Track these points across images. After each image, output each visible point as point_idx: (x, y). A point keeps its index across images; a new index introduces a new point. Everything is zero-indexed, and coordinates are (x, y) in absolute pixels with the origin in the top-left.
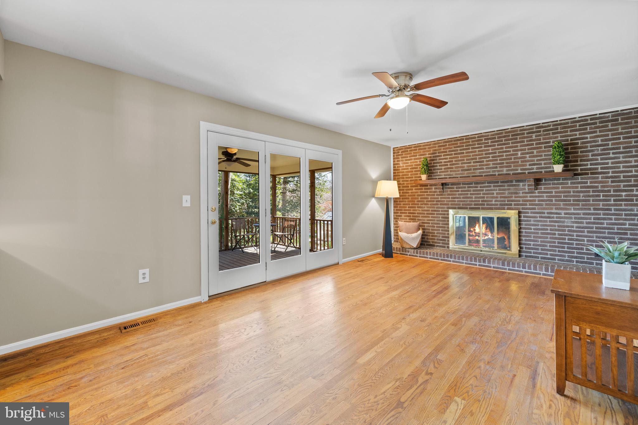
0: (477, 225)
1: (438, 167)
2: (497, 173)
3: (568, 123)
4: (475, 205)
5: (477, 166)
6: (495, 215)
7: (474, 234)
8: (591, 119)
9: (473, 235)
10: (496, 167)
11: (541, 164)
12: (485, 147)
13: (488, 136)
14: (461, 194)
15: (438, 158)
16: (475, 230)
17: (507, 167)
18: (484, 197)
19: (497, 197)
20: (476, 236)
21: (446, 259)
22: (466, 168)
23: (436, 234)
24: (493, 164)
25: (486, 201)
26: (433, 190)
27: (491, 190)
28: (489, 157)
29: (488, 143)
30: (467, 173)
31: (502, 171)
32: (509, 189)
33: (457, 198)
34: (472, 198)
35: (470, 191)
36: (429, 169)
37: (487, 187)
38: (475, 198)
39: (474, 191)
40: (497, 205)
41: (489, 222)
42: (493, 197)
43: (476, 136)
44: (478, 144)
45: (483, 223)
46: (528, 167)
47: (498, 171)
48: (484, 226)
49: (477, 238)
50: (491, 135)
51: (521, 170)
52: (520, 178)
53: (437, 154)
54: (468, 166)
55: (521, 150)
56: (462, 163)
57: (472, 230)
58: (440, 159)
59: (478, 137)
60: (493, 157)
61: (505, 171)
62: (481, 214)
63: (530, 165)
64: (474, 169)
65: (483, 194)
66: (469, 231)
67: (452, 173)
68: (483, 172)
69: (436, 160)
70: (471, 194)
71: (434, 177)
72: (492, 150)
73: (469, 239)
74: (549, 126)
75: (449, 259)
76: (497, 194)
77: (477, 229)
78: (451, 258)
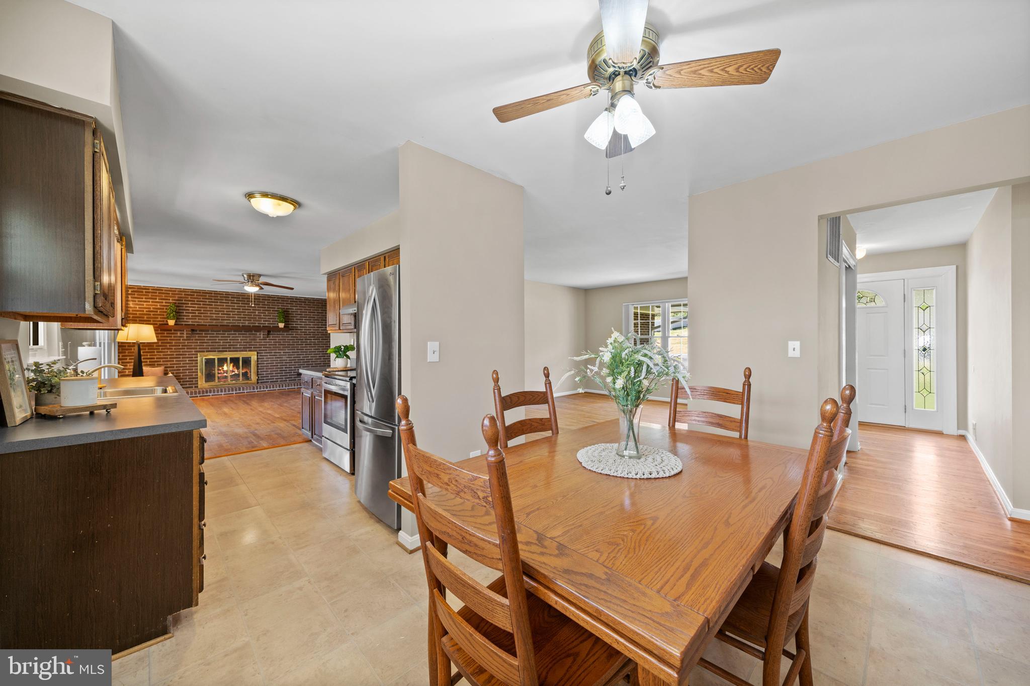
0: (225, 365)
1: (185, 314)
2: (241, 325)
3: (284, 298)
4: (222, 348)
5: (224, 317)
6: (241, 355)
7: (222, 371)
8: (296, 299)
9: (221, 373)
10: (241, 320)
11: (270, 321)
12: (231, 303)
13: (234, 295)
14: (210, 340)
15: (184, 305)
16: (223, 368)
17: (248, 320)
18: (230, 342)
19: (241, 342)
20: (224, 373)
21: (205, 394)
22: (214, 318)
24: (238, 317)
25: (232, 345)
26: (179, 335)
27: (237, 337)
28: (234, 312)
29: (234, 300)
30: (216, 322)
31: (245, 323)
32: (250, 337)
33: (206, 343)
34: (220, 342)
35: (218, 337)
36: (178, 314)
37: (233, 334)
38: (223, 343)
39: (221, 337)
40: (241, 348)
41: (235, 361)
42: (237, 343)
43: (224, 293)
44: (226, 300)
45: (231, 363)
46: (262, 322)
47: (242, 323)
48: (232, 365)
49: (225, 374)
50: (237, 295)
51: (258, 324)
52: (258, 329)
53: (183, 302)
54: (216, 317)
55: (258, 310)
56: (210, 314)
57: (220, 369)
58: (186, 307)
59: (225, 294)
60: (238, 312)
61: (247, 323)
62: (229, 355)
63: (264, 321)
64: (222, 320)
65: (230, 340)
66: (218, 370)
67: (200, 321)
68: (230, 323)
69: (183, 307)
70: (219, 340)
71: (180, 323)
72: (237, 306)
73: (218, 377)
74: (275, 298)
75: (209, 394)
76: (241, 340)
77: (225, 368)
78: (210, 392)
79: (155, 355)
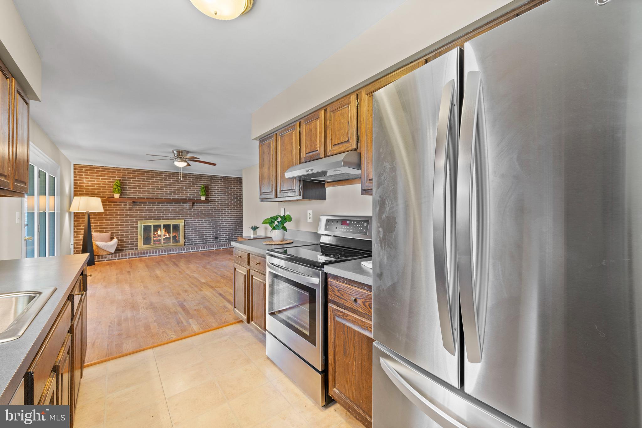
0: (159, 230)
1: (127, 189)
2: (172, 198)
3: (206, 177)
4: (157, 217)
5: (159, 191)
6: (172, 222)
7: (157, 236)
8: (214, 177)
9: (156, 237)
10: (171, 194)
11: (194, 195)
12: (164, 180)
13: (166, 174)
14: (147, 210)
15: (127, 182)
16: (157, 233)
17: (177, 194)
18: (163, 212)
19: (172, 212)
20: (158, 237)
21: (143, 255)
22: (151, 192)
23: (125, 241)
24: (170, 192)
25: (165, 214)
26: (123, 206)
27: (168, 208)
28: (167, 187)
29: (166, 178)
30: (152, 196)
31: (175, 196)
32: (179, 208)
33: (144, 212)
34: (155, 212)
35: (154, 208)
36: (122, 189)
37: (166, 205)
38: (158, 212)
39: (157, 208)
40: (172, 217)
41: (167, 227)
42: (169, 212)
43: (159, 172)
44: (160, 178)
45: (163, 229)
47: (173, 196)
48: (164, 230)
49: (159, 238)
50: (169, 174)
51: (185, 197)
52: (185, 201)
53: (127, 179)
54: (152, 191)
55: (185, 186)
56: (148, 189)
57: (155, 233)
58: (129, 183)
60: (169, 187)
61: (176, 197)
62: (162, 223)
63: (189, 195)
64: (157, 194)
65: (163, 210)
66: (154, 234)
67: (140, 194)
68: (163, 196)
69: (126, 183)
70: (155, 210)
71: (124, 196)
72: (169, 183)
73: (154, 240)
74: (198, 176)
76: (172, 210)
77: (159, 233)
78: (147, 254)
79: (104, 223)
